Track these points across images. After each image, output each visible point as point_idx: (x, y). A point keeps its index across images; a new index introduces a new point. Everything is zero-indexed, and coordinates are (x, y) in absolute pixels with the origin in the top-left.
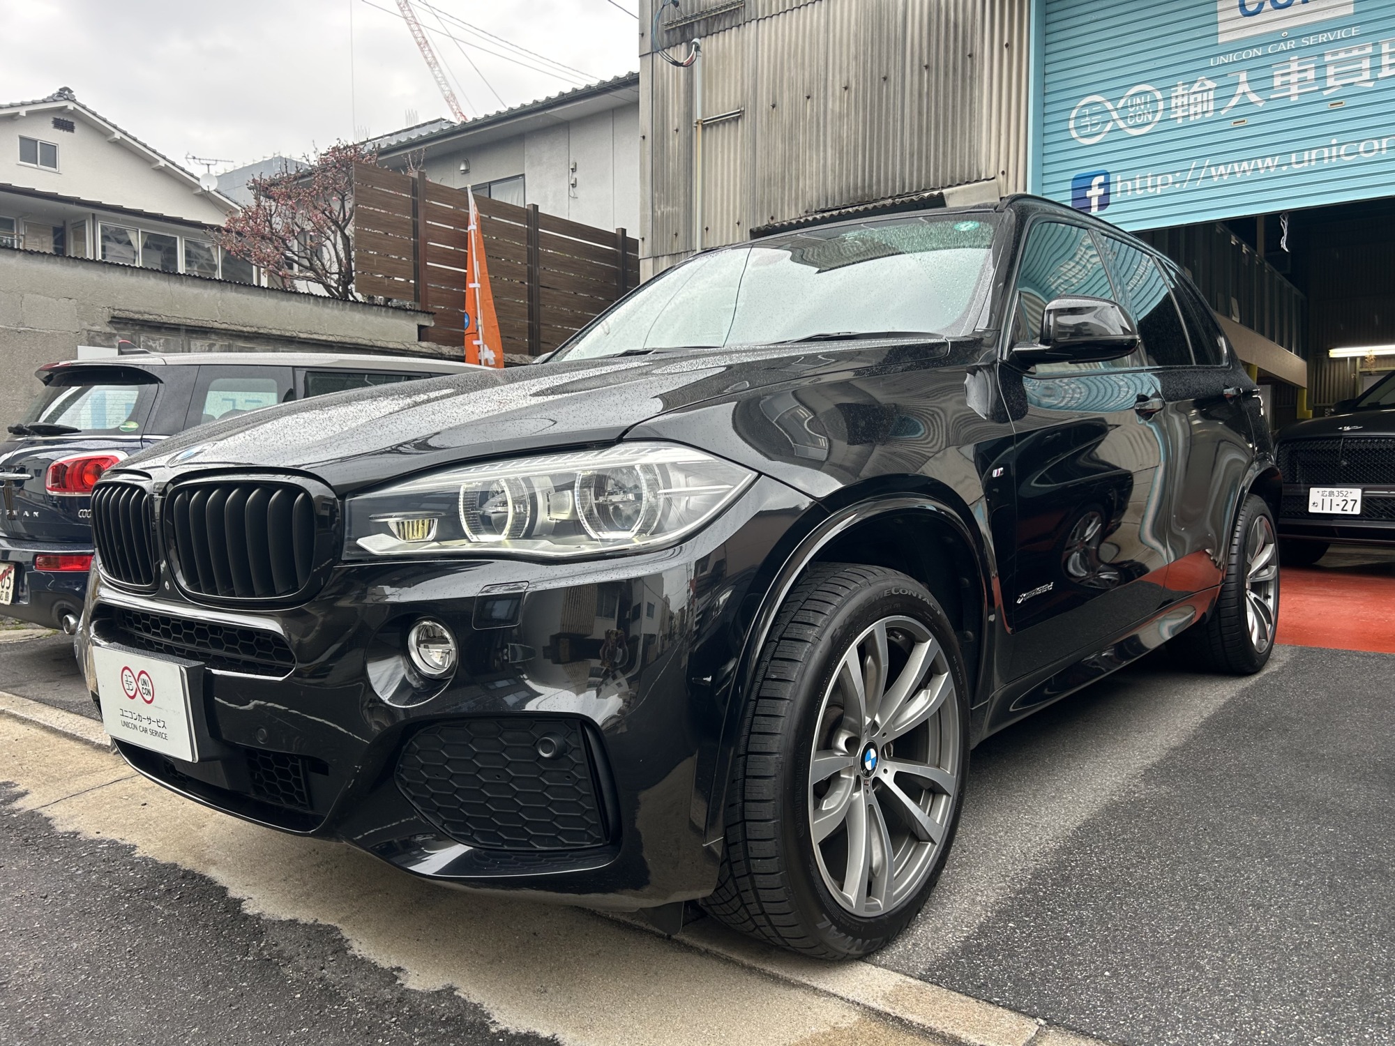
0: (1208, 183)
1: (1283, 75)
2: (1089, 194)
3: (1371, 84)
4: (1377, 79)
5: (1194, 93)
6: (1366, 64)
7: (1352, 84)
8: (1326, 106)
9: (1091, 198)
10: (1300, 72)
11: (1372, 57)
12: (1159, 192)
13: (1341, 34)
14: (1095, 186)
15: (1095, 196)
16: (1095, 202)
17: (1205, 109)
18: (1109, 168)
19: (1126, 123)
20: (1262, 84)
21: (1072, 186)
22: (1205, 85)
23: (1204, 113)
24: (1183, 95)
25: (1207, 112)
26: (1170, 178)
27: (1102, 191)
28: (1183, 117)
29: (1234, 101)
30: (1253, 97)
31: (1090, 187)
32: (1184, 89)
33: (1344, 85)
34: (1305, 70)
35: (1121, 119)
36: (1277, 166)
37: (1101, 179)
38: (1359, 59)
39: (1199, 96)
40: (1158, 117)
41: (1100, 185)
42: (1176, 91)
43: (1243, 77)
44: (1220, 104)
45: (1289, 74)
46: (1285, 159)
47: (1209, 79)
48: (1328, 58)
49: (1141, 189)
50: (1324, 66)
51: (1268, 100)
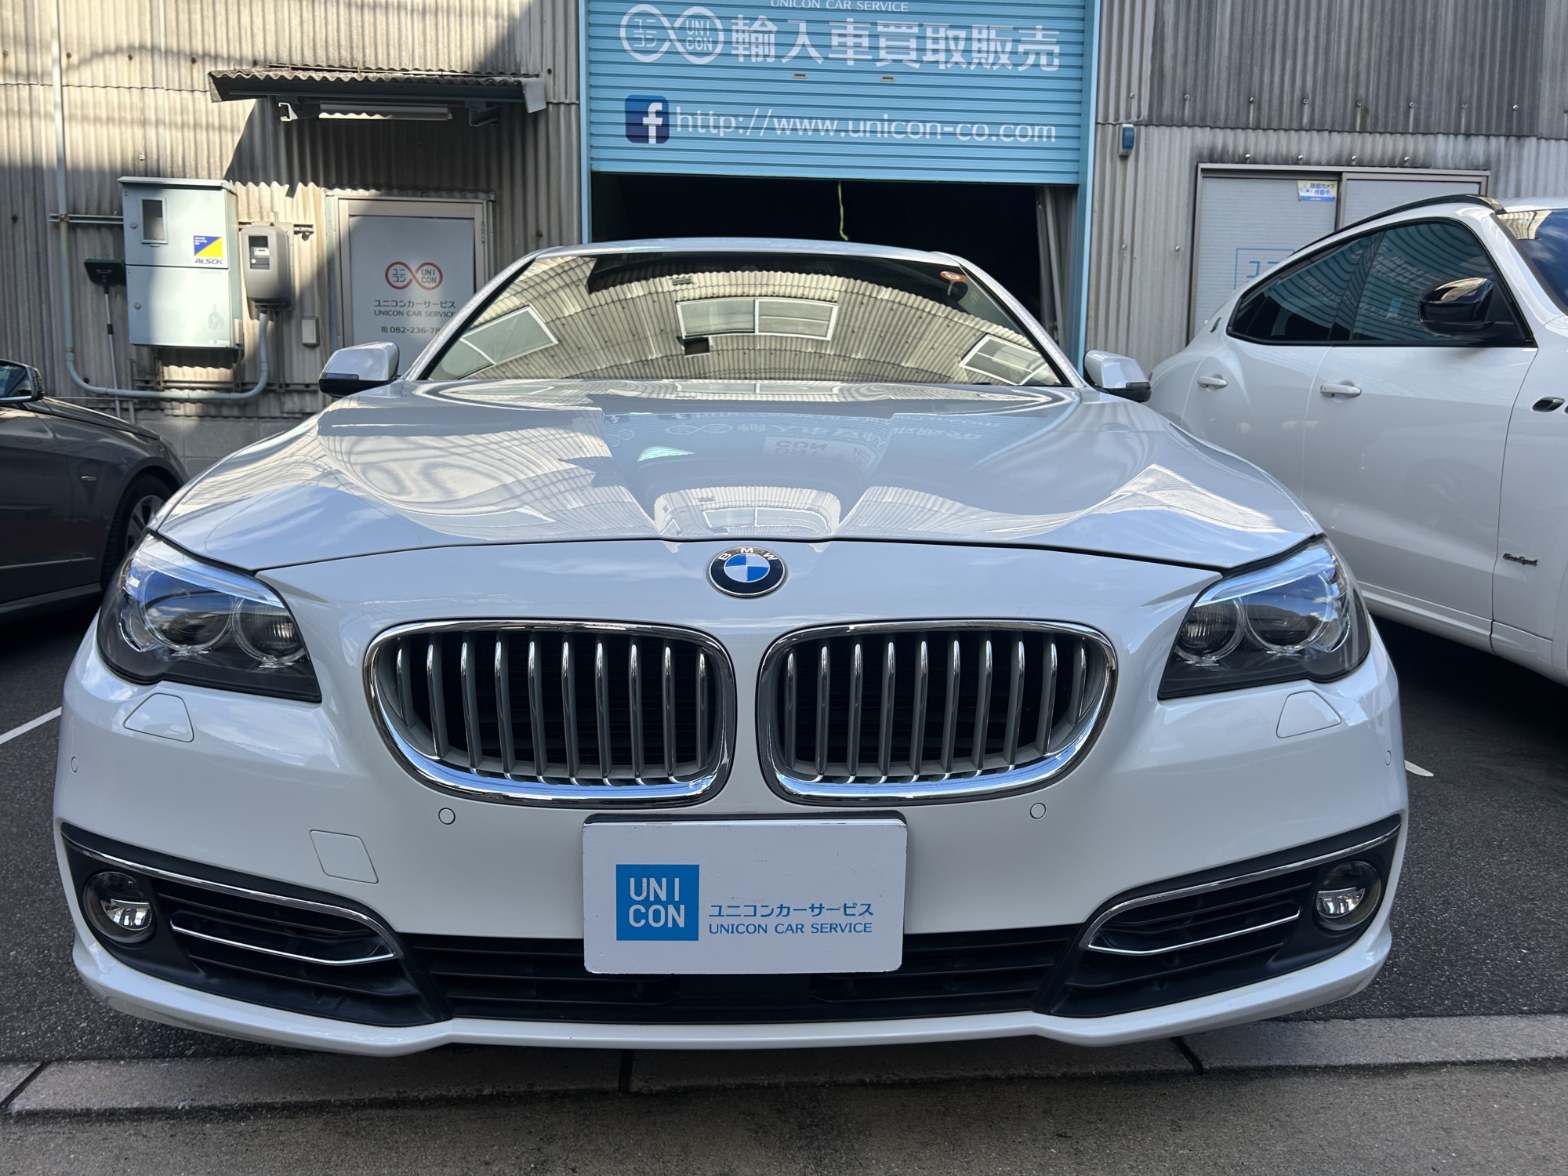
0: (770, 135)
1: (840, 35)
2: (646, 121)
3: (917, 66)
5: (755, 32)
6: (913, 44)
7: (901, 61)
8: (877, 79)
9: (647, 126)
10: (856, 36)
11: (918, 38)
12: (722, 135)
13: (892, 6)
14: (652, 113)
15: (652, 125)
16: (652, 132)
17: (766, 53)
18: (667, 96)
20: (821, 37)
21: (626, 107)
22: (766, 26)
23: (765, 56)
24: (744, 31)
25: (768, 56)
26: (734, 122)
27: (660, 121)
28: (745, 56)
29: (794, 52)
30: (813, 52)
31: (646, 114)
32: (745, 24)
33: (894, 61)
34: (860, 36)
36: (836, 131)
37: (658, 106)
38: (906, 37)
39: (760, 36)
41: (658, 114)
42: (737, 24)
43: (803, 27)
44: (782, 51)
45: (845, 35)
46: (843, 125)
47: (769, 20)
48: (880, 29)
49: (702, 127)
50: (877, 36)
51: (826, 58)
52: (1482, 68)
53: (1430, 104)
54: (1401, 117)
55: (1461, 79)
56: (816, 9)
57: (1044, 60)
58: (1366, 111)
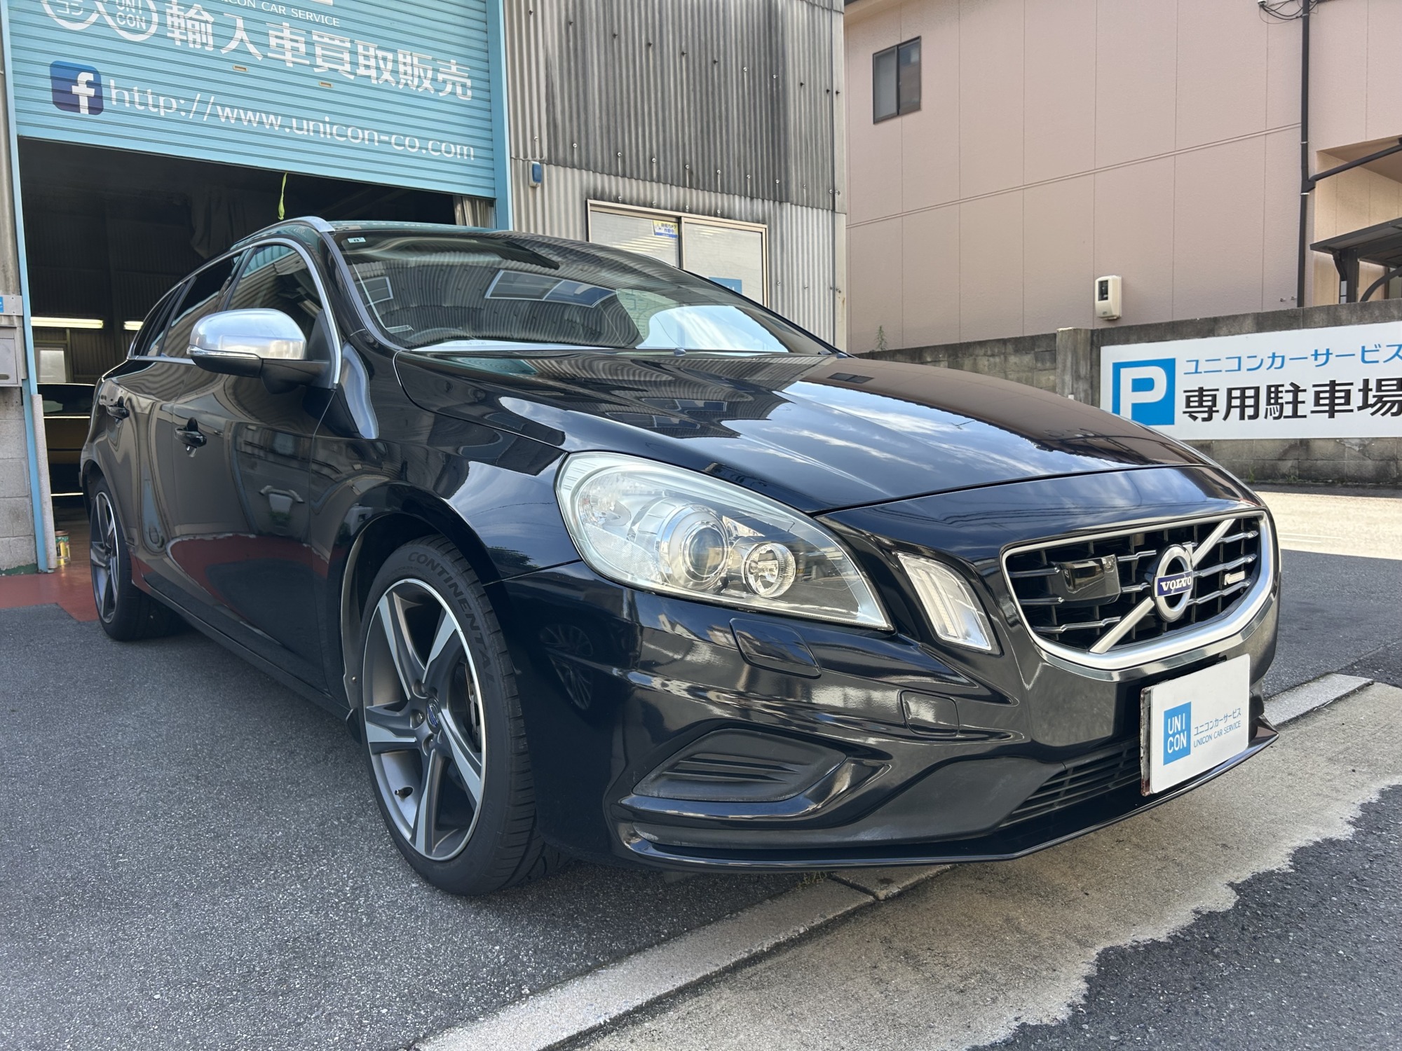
0: (213, 121)
1: (277, 37)
2: (75, 89)
3: (352, 77)
4: (355, 74)
5: (191, 19)
6: (347, 57)
7: (336, 70)
8: (316, 83)
9: (77, 96)
10: (292, 40)
11: (350, 52)
12: (162, 114)
13: (325, 20)
14: (82, 83)
15: (83, 95)
16: (84, 102)
17: (204, 41)
18: (99, 67)
19: (115, 21)
20: (259, 36)
21: (51, 73)
22: (202, 15)
23: (203, 44)
24: (178, 16)
25: (207, 44)
26: (174, 103)
27: (92, 92)
28: (181, 40)
29: (233, 45)
30: (252, 48)
31: (76, 83)
32: (179, 10)
33: (331, 69)
34: (296, 41)
35: (109, 14)
36: (280, 126)
37: (90, 77)
38: (340, 50)
39: (197, 24)
40: (153, 29)
41: (89, 84)
42: (171, 8)
43: (240, 23)
44: (220, 42)
45: (282, 38)
46: (286, 122)
47: (205, 10)
48: (315, 38)
49: (141, 104)
50: (313, 44)
51: (265, 56)
52: (756, 151)
53: (729, 173)
54: (713, 180)
55: (745, 156)
56: (251, 8)
57: (459, 90)
58: (691, 173)
